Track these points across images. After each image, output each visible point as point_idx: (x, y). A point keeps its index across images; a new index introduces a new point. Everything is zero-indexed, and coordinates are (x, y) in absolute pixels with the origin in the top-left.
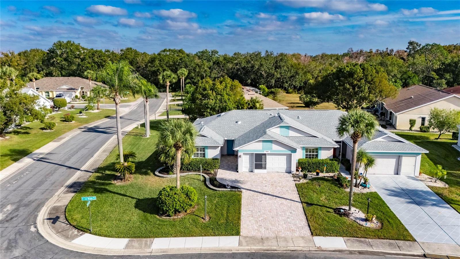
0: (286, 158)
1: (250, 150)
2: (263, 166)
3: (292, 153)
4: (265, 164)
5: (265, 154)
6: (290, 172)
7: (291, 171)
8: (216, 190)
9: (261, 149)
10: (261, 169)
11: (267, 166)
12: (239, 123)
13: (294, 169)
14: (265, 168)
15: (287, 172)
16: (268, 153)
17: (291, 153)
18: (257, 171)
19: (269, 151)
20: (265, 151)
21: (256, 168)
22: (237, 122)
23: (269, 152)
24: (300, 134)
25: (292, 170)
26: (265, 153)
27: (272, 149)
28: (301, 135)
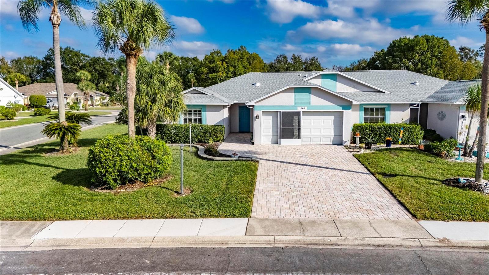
0: (334, 120)
1: (274, 107)
2: (295, 133)
3: (344, 111)
4: (299, 130)
5: (298, 114)
6: (340, 144)
7: (342, 140)
8: (213, 160)
9: (292, 104)
10: (293, 138)
11: (302, 134)
12: (258, 84)
13: (347, 137)
14: (299, 137)
15: (335, 143)
16: (303, 110)
17: (342, 110)
18: (284, 142)
19: (306, 108)
20: (298, 108)
21: (283, 137)
22: (254, 84)
23: (306, 110)
24: (354, 87)
25: (344, 139)
26: (298, 110)
27: (310, 103)
28: (356, 90)
